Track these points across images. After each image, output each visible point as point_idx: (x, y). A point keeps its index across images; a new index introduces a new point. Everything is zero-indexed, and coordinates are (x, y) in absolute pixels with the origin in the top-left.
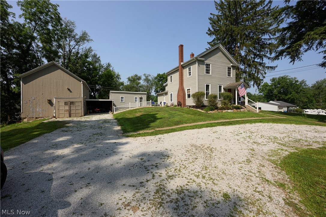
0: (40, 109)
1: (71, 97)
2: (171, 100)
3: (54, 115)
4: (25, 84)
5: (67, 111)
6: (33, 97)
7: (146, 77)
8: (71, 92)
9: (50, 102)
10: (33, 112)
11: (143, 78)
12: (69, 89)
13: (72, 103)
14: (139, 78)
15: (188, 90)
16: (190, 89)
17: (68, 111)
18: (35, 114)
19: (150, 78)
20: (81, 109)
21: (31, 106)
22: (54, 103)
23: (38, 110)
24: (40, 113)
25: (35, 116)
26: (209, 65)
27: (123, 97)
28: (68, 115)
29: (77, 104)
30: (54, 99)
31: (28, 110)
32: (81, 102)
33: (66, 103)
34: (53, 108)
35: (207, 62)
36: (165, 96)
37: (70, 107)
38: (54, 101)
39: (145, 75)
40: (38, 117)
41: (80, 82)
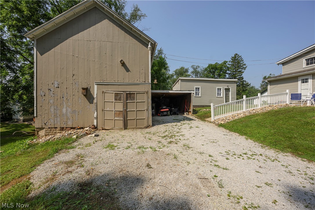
0: (69, 110)
1: (127, 81)
3: (95, 124)
4: (41, 55)
5: (119, 114)
6: (56, 83)
7: (194, 69)
8: (128, 70)
9: (87, 93)
10: (56, 116)
11: (191, 70)
12: (123, 64)
13: (130, 96)
14: (187, 71)
17: (121, 115)
18: (59, 120)
19: (199, 70)
20: (147, 110)
21: (51, 101)
22: (95, 96)
23: (64, 110)
24: (68, 119)
25: (58, 126)
27: (199, 88)
28: (121, 124)
29: (139, 98)
30: (96, 86)
31: (47, 112)
32: (147, 93)
33: (117, 97)
34: (93, 106)
36: (311, 80)
37: (126, 105)
38: (95, 91)
39: (192, 66)
40: (65, 126)
41: (147, 46)
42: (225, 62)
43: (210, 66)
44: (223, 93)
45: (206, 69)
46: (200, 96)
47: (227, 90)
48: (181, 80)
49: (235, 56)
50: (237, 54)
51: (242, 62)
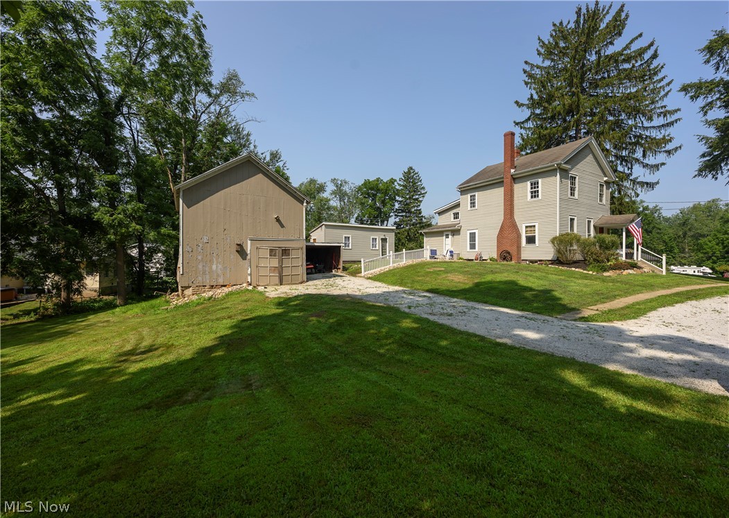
0: (220, 266)
1: (281, 238)
2: (473, 246)
3: (249, 280)
4: (189, 208)
5: (274, 270)
6: (205, 238)
7: (337, 186)
8: (282, 226)
9: (241, 252)
10: (204, 273)
11: (330, 188)
12: (278, 220)
13: (285, 252)
14: (322, 188)
15: (526, 227)
16: (534, 226)
17: (277, 271)
18: (208, 277)
19: (347, 190)
20: (302, 266)
21: (200, 258)
22: (249, 252)
23: (214, 267)
24: (218, 275)
25: (208, 283)
26: (575, 178)
27: (349, 238)
28: (277, 280)
29: (293, 254)
30: (249, 242)
31: (194, 269)
32: (302, 248)
33: (272, 252)
34: (247, 262)
35: (572, 173)
36: (450, 236)
37: (281, 261)
38: (249, 247)
39: (333, 181)
40: (215, 284)
41: (302, 203)
42: (392, 181)
43: (367, 183)
44: (379, 244)
45: (360, 189)
46: (350, 248)
47: (384, 240)
48: (325, 225)
49: (409, 172)
50: (411, 168)
51: (419, 183)
